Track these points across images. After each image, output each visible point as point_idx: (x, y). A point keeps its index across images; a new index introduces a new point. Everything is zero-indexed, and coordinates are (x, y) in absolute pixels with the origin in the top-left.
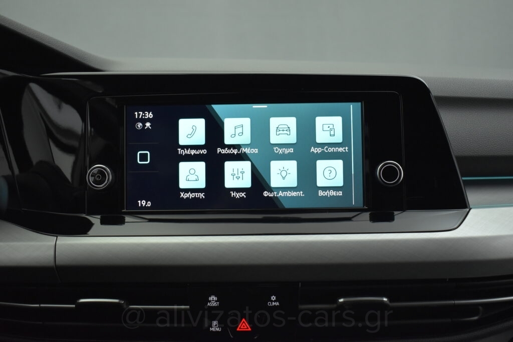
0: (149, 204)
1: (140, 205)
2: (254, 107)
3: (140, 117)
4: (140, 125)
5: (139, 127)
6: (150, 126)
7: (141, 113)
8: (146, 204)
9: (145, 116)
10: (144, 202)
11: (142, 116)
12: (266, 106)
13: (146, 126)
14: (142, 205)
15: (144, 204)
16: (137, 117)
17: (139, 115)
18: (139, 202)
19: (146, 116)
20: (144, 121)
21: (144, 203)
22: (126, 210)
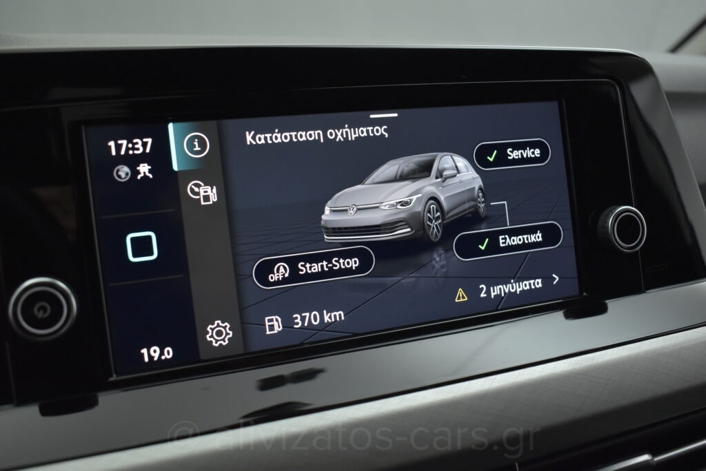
0: (169, 353)
1: (146, 360)
2: (372, 116)
3: (123, 152)
6: (150, 171)
7: (124, 142)
8: (162, 353)
9: (133, 149)
11: (127, 149)
12: (396, 115)
13: (139, 173)
14: (151, 357)
15: (156, 356)
16: (114, 153)
17: (118, 147)
18: (144, 351)
19: (138, 149)
20: (133, 161)
21: (155, 352)
22: (118, 375)
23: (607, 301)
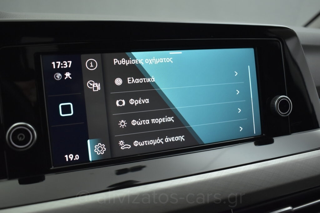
1: (67, 160)
2: (170, 53)
3: (58, 67)
4: (59, 76)
5: (58, 77)
6: (70, 76)
7: (59, 63)
8: (74, 157)
9: (63, 66)
10: (71, 156)
11: (61, 66)
12: (181, 53)
13: (65, 76)
14: (69, 159)
15: (72, 158)
16: (54, 67)
17: (57, 65)
18: (66, 156)
19: (65, 66)
20: (63, 71)
22: (54, 167)
23: (274, 138)
